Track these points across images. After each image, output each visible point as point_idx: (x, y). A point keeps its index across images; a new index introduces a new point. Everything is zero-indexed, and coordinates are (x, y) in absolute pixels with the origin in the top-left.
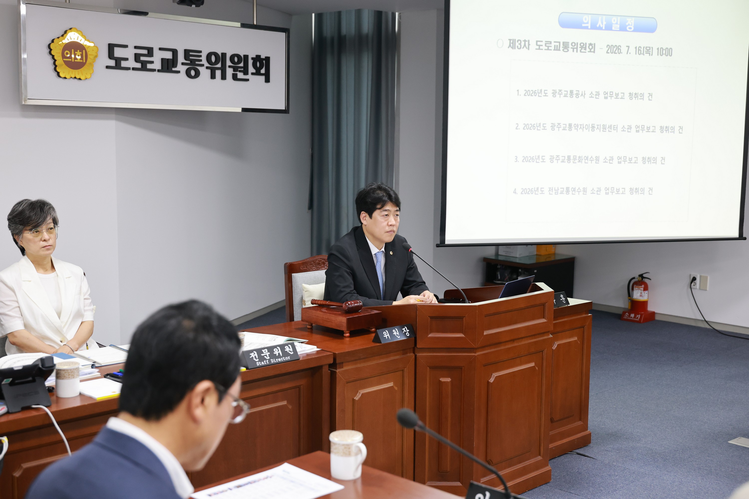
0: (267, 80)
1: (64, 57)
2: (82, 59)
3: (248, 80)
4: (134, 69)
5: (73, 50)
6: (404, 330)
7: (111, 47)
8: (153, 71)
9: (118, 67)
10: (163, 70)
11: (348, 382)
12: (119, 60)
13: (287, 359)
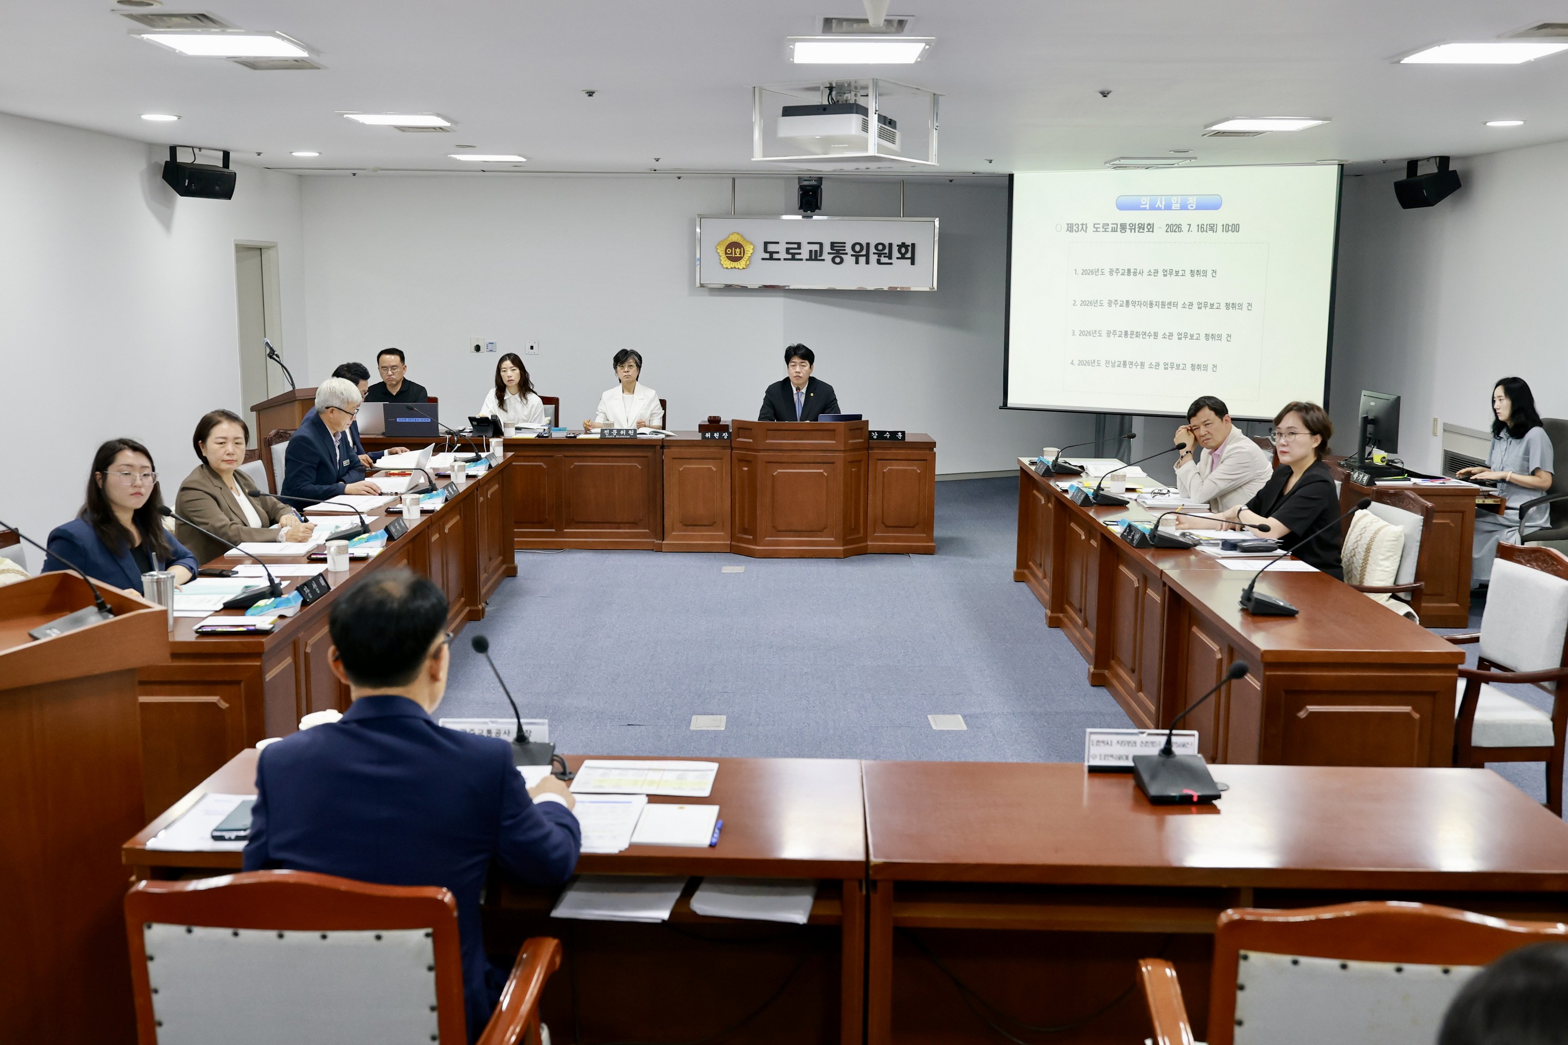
0: (913, 263)
1: (726, 253)
2: (740, 254)
3: (891, 264)
4: (785, 259)
5: (733, 248)
6: (724, 434)
7: (766, 244)
8: (801, 260)
9: (771, 258)
10: (810, 259)
11: (674, 459)
12: (771, 253)
13: (627, 437)
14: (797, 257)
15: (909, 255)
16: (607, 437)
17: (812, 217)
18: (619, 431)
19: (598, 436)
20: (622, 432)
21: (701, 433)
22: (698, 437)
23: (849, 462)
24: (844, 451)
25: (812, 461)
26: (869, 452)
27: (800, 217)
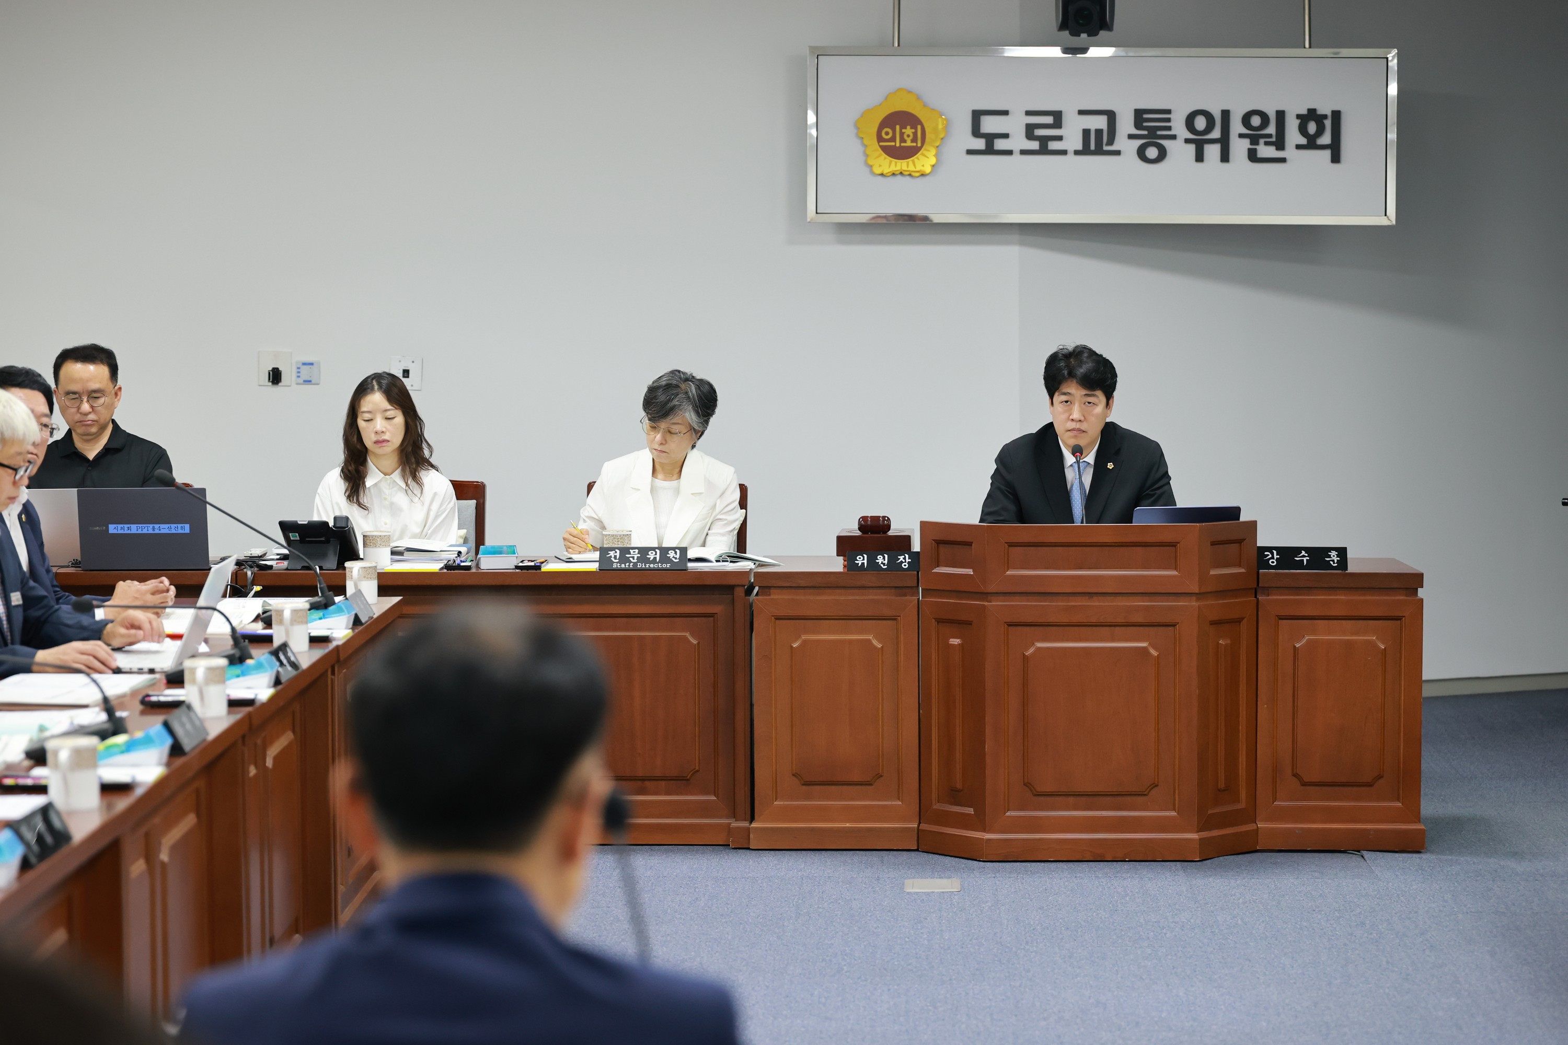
0: (1336, 158)
1: (880, 139)
2: (914, 140)
3: (1283, 160)
4: (1024, 152)
5: (898, 127)
6: (901, 558)
7: (977, 116)
8: (1064, 152)
9: (990, 150)
10: (1085, 151)
11: (778, 618)
12: (990, 138)
13: (664, 566)
14: (1053, 145)
15: (1326, 139)
16: (615, 566)
17: (1084, 50)
18: (644, 551)
19: (594, 567)
20: (651, 556)
21: (842, 558)
22: (837, 565)
23: (1213, 623)
24: (1200, 595)
25: (1120, 620)
26: (1258, 599)
27: (1055, 52)
